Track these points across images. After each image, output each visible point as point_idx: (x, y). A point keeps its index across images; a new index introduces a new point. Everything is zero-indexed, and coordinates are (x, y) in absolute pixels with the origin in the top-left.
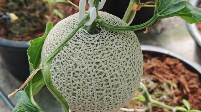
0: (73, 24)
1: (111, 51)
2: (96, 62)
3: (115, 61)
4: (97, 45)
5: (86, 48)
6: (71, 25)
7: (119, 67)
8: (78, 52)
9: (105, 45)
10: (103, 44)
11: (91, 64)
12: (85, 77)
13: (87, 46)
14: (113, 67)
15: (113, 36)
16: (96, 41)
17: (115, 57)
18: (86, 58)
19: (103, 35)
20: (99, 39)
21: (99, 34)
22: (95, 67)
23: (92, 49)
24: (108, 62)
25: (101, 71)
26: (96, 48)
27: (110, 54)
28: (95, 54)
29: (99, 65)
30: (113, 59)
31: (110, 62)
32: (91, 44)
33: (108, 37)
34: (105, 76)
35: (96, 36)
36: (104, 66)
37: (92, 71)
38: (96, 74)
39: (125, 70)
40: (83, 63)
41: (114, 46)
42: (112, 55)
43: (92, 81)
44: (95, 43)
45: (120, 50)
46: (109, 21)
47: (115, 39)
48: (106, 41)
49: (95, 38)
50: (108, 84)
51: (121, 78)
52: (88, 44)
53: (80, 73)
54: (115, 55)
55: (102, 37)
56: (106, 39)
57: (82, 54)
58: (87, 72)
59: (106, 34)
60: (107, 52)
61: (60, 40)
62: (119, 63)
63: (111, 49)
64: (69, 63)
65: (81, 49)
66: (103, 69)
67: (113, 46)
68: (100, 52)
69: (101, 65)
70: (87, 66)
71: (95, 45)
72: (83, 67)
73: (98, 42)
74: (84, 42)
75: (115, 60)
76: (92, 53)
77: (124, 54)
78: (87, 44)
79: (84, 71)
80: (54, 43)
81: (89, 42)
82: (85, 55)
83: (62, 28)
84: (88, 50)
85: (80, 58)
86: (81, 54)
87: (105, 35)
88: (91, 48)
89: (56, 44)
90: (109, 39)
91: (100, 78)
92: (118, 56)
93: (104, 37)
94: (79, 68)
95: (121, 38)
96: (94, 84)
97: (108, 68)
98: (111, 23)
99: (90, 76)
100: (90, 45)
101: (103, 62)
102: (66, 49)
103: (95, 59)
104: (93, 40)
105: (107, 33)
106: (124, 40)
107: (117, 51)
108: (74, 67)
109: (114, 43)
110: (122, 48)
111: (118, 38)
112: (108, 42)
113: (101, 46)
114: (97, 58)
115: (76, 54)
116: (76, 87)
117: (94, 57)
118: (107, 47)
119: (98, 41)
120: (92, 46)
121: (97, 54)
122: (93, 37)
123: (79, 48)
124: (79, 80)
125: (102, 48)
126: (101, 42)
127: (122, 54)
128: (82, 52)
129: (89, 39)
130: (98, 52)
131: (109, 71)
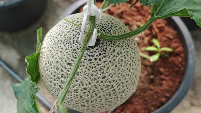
0: (69, 38)
1: (115, 63)
2: (102, 77)
3: (120, 72)
4: (100, 59)
5: (90, 65)
6: (68, 40)
7: (124, 75)
8: (82, 70)
9: (108, 58)
10: (106, 57)
11: (97, 80)
12: (93, 92)
13: (91, 63)
14: (118, 77)
15: (113, 45)
16: (99, 55)
17: (119, 67)
18: (92, 75)
19: (103, 46)
20: (101, 52)
21: (99, 46)
22: (102, 82)
23: (96, 65)
24: (114, 74)
25: (108, 84)
26: (99, 63)
27: (114, 66)
28: (100, 69)
29: (106, 79)
30: (118, 70)
31: (115, 74)
32: (94, 59)
33: (109, 48)
34: (113, 87)
35: (97, 49)
36: (111, 79)
37: (100, 86)
38: (103, 88)
39: (130, 75)
40: (90, 80)
41: (117, 57)
42: (116, 66)
43: (100, 94)
44: (98, 58)
45: (123, 58)
46: (105, 27)
47: (116, 48)
48: (108, 53)
49: (96, 52)
50: (116, 92)
51: (127, 83)
52: (91, 60)
53: (88, 89)
54: (119, 65)
55: (103, 50)
56: (107, 51)
57: (87, 72)
58: (95, 88)
59: (106, 45)
60: (111, 64)
61: (60, 58)
62: (124, 72)
63: (114, 60)
64: (75, 81)
65: (85, 67)
66: (110, 82)
67: (115, 56)
68: (104, 66)
69: (107, 78)
70: (93, 83)
71: (98, 60)
72: (90, 84)
73: (101, 56)
74: (86, 58)
75: (119, 70)
76: (96, 69)
77: (126, 61)
78: (89, 60)
79: (92, 87)
80: (54, 61)
81: (91, 58)
82: (90, 72)
83: (59, 43)
84: (93, 67)
85: (86, 76)
86: (85, 72)
87: (105, 47)
88: (94, 64)
89: (57, 63)
90: (110, 50)
91: (108, 90)
92: (121, 65)
93: (105, 49)
94: (86, 85)
95: (121, 45)
96: (103, 96)
97: (114, 79)
98: (107, 28)
99: (98, 91)
100: (94, 61)
101: (109, 75)
102: (69, 68)
103: (100, 74)
104: (95, 54)
105: (107, 43)
106: (124, 45)
107: (120, 61)
108: (81, 85)
109: (115, 53)
110: (124, 55)
111: (119, 46)
112: (110, 54)
113: (104, 60)
114: (103, 73)
115: (81, 73)
116: (85, 101)
117: (99, 72)
118: (110, 59)
119: (100, 54)
120: (95, 62)
121: (102, 69)
122: (95, 51)
123: (82, 66)
124: (88, 95)
125: (106, 62)
126: (103, 55)
127: (125, 62)
128: (86, 70)
129: (91, 54)
130: (102, 67)
131: (115, 81)
